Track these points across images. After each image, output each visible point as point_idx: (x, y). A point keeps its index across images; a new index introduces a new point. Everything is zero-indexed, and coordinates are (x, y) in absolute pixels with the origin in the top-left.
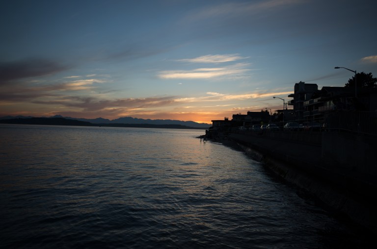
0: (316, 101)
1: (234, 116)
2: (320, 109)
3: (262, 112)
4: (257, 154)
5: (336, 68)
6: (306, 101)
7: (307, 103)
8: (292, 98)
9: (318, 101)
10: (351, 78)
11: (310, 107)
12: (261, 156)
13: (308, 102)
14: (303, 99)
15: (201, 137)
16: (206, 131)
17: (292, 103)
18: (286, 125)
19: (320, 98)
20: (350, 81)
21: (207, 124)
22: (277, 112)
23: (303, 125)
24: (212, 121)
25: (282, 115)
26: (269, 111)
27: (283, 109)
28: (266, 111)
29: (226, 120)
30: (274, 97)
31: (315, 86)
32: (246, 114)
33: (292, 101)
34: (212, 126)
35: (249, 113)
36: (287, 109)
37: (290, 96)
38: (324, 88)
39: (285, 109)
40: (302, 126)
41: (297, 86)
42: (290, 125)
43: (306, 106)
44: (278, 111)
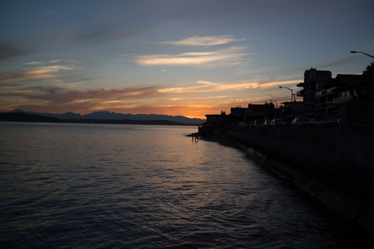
0: (329, 91)
1: (232, 109)
2: (334, 101)
3: (266, 104)
4: (260, 155)
5: (352, 52)
6: (319, 91)
7: (319, 94)
8: (302, 88)
9: (332, 91)
10: (370, 65)
11: (323, 99)
12: (265, 157)
13: (321, 92)
14: (314, 88)
15: (193, 135)
16: (199, 128)
17: (301, 94)
18: (295, 120)
19: (334, 88)
20: (368, 68)
21: (199, 119)
22: (284, 105)
23: (315, 120)
24: (206, 116)
25: (290, 108)
26: (274, 103)
27: (290, 101)
28: (271, 103)
29: (223, 114)
30: (280, 87)
31: (329, 73)
32: (247, 107)
33: (301, 91)
34: (206, 122)
35: (250, 105)
36: (295, 101)
37: (299, 85)
38: (339, 76)
39: (293, 101)
40: (313, 122)
41: (307, 74)
42: (299, 120)
43: (318, 98)
44: (285, 103)
